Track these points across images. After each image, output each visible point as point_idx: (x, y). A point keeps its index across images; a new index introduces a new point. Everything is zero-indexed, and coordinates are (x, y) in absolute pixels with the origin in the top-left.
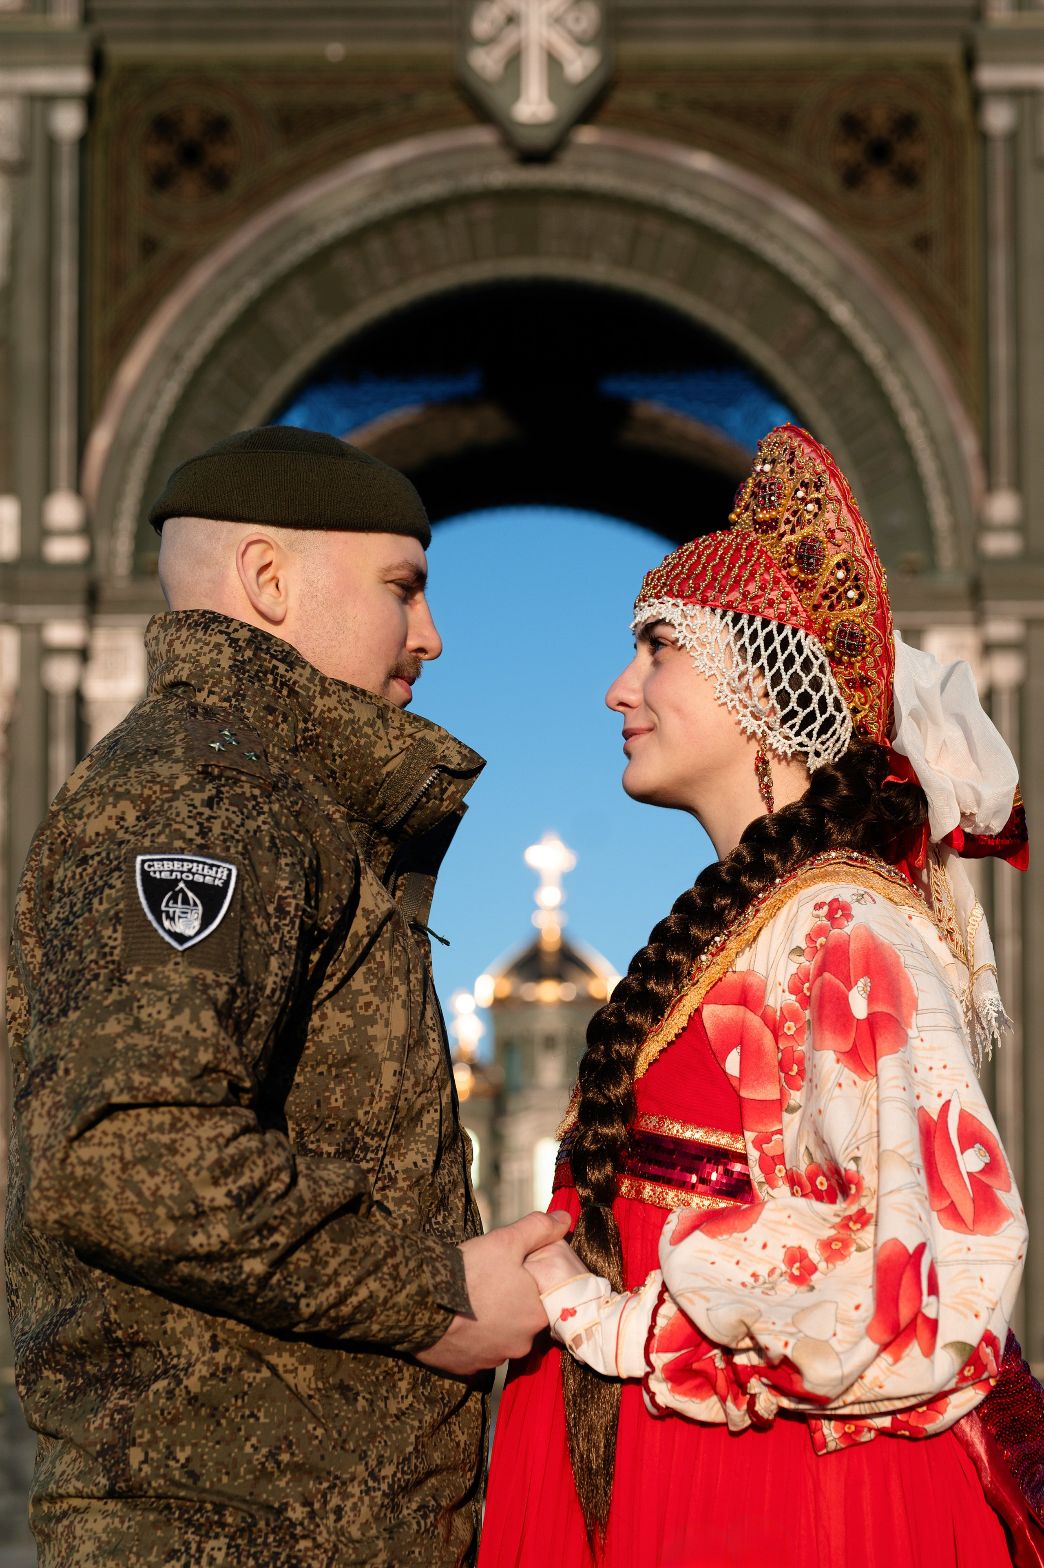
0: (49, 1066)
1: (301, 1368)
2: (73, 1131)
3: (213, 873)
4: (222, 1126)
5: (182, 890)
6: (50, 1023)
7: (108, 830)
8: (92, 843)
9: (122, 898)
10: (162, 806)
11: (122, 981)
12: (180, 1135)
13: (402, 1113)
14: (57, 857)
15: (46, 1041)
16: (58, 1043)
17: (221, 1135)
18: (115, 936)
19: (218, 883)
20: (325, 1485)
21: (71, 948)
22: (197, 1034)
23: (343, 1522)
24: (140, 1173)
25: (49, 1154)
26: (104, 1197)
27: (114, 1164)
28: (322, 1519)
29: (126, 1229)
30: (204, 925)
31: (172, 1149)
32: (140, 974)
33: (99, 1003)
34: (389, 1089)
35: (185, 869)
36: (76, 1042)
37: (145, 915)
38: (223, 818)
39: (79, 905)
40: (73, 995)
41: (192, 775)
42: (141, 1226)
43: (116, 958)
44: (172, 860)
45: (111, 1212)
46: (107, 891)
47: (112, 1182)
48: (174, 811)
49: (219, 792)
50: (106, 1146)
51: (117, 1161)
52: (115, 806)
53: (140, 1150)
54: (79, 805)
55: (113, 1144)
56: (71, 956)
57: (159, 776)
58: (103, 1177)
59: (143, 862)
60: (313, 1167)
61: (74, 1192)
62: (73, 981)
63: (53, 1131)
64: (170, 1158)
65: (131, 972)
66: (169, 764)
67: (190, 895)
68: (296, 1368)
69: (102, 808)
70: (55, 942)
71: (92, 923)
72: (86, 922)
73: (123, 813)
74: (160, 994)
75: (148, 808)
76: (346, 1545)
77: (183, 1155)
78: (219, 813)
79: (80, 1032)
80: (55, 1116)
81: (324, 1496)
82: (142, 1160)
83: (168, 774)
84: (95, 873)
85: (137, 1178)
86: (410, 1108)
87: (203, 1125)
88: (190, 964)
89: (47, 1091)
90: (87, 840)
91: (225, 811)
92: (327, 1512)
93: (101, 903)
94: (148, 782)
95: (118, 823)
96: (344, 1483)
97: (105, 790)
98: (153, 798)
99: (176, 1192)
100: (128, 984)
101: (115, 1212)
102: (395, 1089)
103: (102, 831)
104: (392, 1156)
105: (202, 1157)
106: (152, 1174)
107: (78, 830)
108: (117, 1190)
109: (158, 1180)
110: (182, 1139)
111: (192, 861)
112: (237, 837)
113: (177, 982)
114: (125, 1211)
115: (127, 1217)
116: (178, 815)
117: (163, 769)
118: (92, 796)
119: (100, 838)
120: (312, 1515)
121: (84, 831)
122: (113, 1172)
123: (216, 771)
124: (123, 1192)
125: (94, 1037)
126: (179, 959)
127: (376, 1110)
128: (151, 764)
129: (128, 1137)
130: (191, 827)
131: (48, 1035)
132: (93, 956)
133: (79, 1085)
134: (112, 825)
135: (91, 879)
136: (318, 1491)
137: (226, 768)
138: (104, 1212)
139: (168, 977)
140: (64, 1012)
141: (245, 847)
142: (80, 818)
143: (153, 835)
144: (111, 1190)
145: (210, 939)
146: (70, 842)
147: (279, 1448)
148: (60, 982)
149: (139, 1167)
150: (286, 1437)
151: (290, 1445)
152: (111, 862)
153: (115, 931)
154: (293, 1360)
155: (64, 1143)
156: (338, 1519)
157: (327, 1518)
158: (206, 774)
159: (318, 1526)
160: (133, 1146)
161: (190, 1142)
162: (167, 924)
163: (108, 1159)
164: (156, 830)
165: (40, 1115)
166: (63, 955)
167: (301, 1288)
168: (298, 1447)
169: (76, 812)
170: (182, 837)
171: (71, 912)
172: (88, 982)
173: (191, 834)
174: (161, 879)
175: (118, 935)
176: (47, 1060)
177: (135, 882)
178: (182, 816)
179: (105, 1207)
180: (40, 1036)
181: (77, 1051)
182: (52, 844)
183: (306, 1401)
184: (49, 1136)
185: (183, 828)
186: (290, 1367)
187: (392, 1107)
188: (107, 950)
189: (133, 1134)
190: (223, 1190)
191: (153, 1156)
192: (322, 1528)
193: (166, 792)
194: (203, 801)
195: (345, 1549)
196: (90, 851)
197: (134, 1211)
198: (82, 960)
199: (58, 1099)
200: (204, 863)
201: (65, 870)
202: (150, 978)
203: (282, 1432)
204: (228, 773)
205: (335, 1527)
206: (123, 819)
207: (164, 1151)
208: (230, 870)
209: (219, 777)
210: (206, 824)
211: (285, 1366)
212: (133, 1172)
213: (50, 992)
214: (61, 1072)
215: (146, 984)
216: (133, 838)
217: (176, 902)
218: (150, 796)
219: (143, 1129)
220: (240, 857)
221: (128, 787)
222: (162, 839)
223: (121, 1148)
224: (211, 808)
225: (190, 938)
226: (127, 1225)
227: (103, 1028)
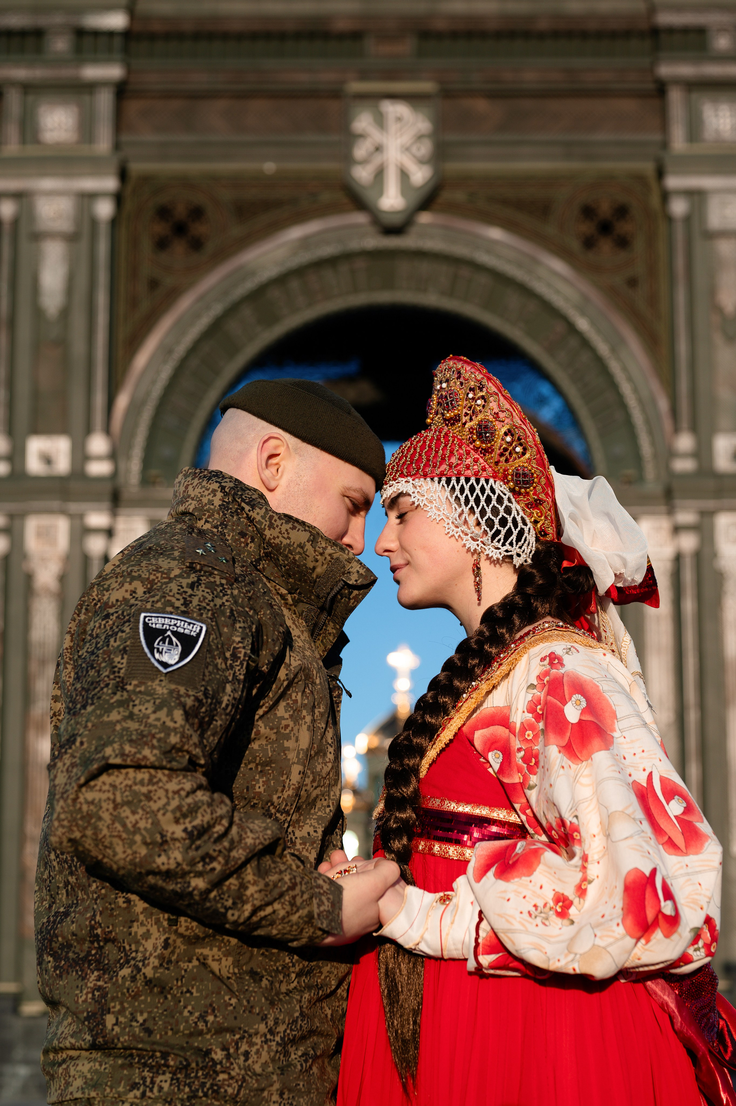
0: (71, 741)
1: (224, 959)
2: (82, 780)
3: (190, 627)
4: (184, 783)
5: (169, 636)
6: (74, 714)
7: (124, 599)
8: (113, 606)
9: (129, 638)
10: (161, 586)
11: (123, 689)
12: (155, 787)
13: (303, 800)
14: (90, 614)
15: (71, 725)
16: (78, 726)
17: (182, 789)
18: (122, 661)
19: (193, 634)
20: (237, 1036)
21: (93, 668)
22: (171, 724)
23: (250, 1061)
24: (126, 812)
25: (65, 796)
26: (101, 826)
27: (108, 804)
28: (235, 1059)
29: (114, 849)
30: (181, 659)
31: (148, 797)
32: (136, 686)
33: (108, 701)
34: (295, 783)
35: (172, 623)
36: (90, 725)
37: (143, 649)
38: (200, 596)
39: (101, 643)
40: (90, 696)
41: (182, 569)
42: (124, 847)
43: (121, 675)
44: (165, 618)
45: (104, 836)
46: (120, 634)
47: (106, 816)
48: (168, 588)
49: (199, 580)
50: (104, 792)
51: (111, 802)
52: (130, 584)
53: (127, 796)
54: (108, 583)
55: (109, 791)
56: (92, 673)
57: (161, 568)
58: (100, 813)
59: (145, 617)
60: (244, 820)
61: (80, 822)
62: (92, 688)
63: (69, 781)
64: (146, 803)
65: (130, 684)
66: (169, 560)
67: (174, 639)
68: (221, 959)
69: (122, 585)
70: (84, 665)
71: (108, 653)
72: (105, 652)
73: (136, 588)
74: (148, 698)
75: (152, 586)
76: (251, 1077)
77: (155, 802)
78: (197, 593)
79: (93, 718)
80: (71, 772)
81: (237, 1044)
82: (128, 803)
83: (167, 567)
84: (114, 624)
85: (123, 815)
86: (308, 796)
87: (171, 781)
88: (170, 682)
89: (67, 756)
90: (110, 604)
91: (201, 592)
92: (238, 1055)
93: (115, 641)
94: (154, 570)
95: (131, 595)
96: (250, 1036)
97: (125, 573)
98: (156, 581)
99: (149, 826)
100: (127, 691)
101: (107, 836)
102: (299, 783)
103: (121, 599)
104: (294, 827)
105: (168, 804)
106: (134, 813)
107: (105, 598)
108: (109, 822)
109: (137, 817)
110: (156, 791)
111: (177, 619)
112: (208, 607)
113: (160, 692)
114: (114, 836)
115: (115, 840)
116: (171, 591)
117: (164, 563)
118: (117, 577)
119: (119, 603)
120: (228, 1056)
121: (109, 598)
122: (107, 810)
123: (198, 567)
124: (113, 824)
125: (102, 722)
126: (163, 678)
127: (285, 796)
128: (157, 559)
129: (119, 787)
130: (178, 600)
131: (72, 721)
132: (107, 673)
133: (89, 752)
134: (128, 596)
135: (111, 628)
136: (233, 1040)
137: (205, 565)
138: (100, 836)
139: (155, 689)
140: (84, 707)
141: (213, 614)
142: (107, 591)
143: (153, 602)
144: (105, 822)
145: (186, 668)
146: (99, 605)
147: (206, 1012)
148: (83, 689)
149: (125, 808)
150: (211, 1005)
151: (213, 1010)
152: (125, 617)
153: (122, 658)
154: (220, 953)
155: (76, 788)
156: (246, 1060)
157: (239, 1059)
158: (191, 568)
159: (232, 1064)
160: (122, 793)
161: (161, 793)
162: (157, 655)
163: (105, 801)
164: (155, 599)
165: (62, 772)
166: (87, 672)
167: (229, 903)
168: (219, 1011)
169: (105, 586)
170: (172, 605)
171: (96, 647)
172: (102, 689)
173: (178, 604)
174: (156, 629)
175: (124, 661)
176: (71, 737)
177: (138, 629)
178: (173, 592)
179: (101, 833)
180: (68, 723)
181: (90, 730)
182: (88, 605)
183: (225, 981)
184: (66, 784)
185: (173, 600)
186: (216, 957)
187: (296, 795)
188: (116, 669)
189: (123, 785)
190: (182, 827)
191: (135, 801)
192: (235, 1065)
193: (164, 578)
194: (188, 584)
195: (250, 1080)
196: (111, 611)
197: (120, 837)
198: (99, 676)
199: (74, 760)
200: (185, 621)
201: (95, 622)
202: (142, 688)
203: (208, 1002)
204: (206, 569)
205: (244, 1065)
206: (135, 592)
207: (143, 798)
208: (201, 628)
209: (200, 571)
210: (188, 599)
211: (213, 956)
212: (121, 811)
213: (77, 695)
214: (78, 744)
215: (140, 692)
216: (140, 603)
217: (164, 643)
218: (154, 580)
219: (129, 782)
220: (209, 621)
221: (140, 573)
222: (159, 605)
223: (114, 794)
224: (193, 590)
225: (171, 665)
226: (115, 845)
227: (108, 716)
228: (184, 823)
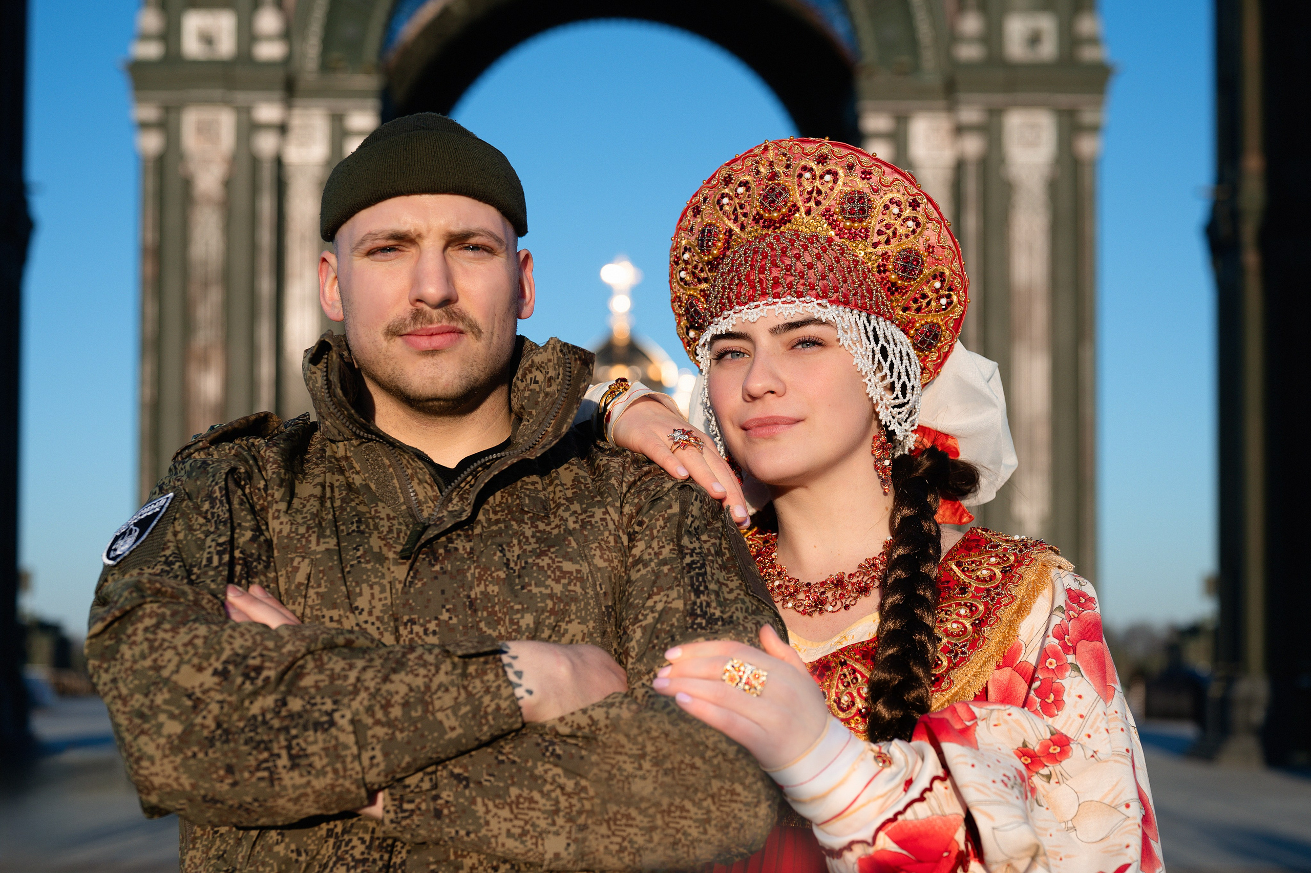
31: (156, 667)
64: (156, 675)
228: (210, 665)
